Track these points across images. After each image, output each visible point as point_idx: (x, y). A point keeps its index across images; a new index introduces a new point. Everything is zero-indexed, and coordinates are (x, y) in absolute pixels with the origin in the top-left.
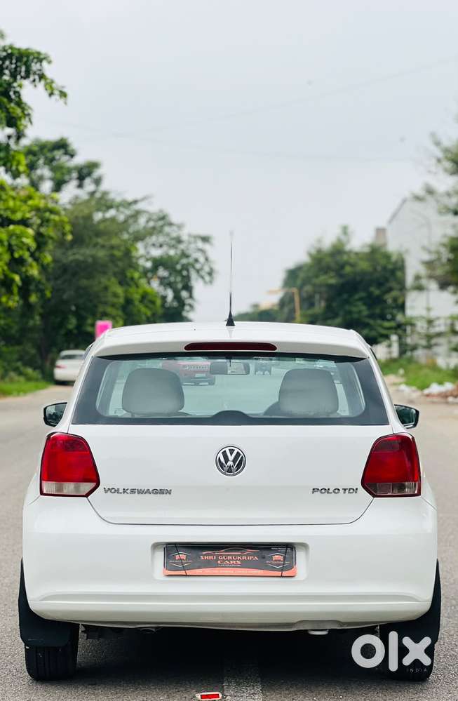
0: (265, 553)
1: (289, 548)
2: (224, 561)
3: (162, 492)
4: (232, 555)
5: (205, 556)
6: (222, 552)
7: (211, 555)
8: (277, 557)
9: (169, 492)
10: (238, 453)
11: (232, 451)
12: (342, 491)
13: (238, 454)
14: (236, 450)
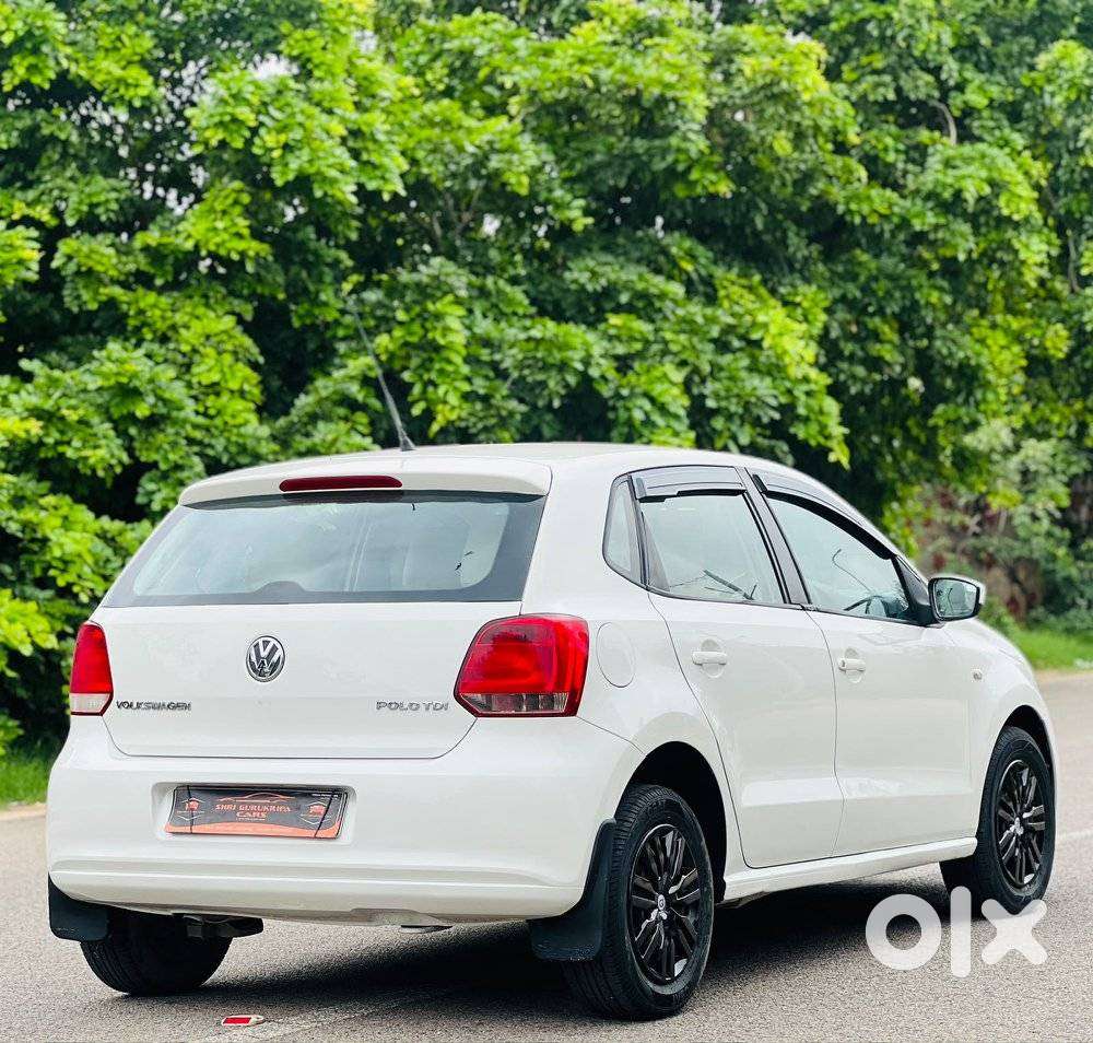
0: (303, 802)
1: (337, 794)
2: (245, 812)
3: (177, 706)
4: (256, 804)
5: (224, 804)
6: (246, 799)
7: (230, 803)
8: (317, 808)
9: (187, 707)
10: (274, 647)
11: (266, 643)
12: (423, 707)
13: (274, 649)
14: (273, 642)
